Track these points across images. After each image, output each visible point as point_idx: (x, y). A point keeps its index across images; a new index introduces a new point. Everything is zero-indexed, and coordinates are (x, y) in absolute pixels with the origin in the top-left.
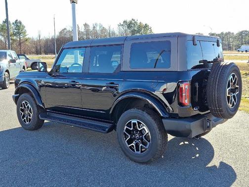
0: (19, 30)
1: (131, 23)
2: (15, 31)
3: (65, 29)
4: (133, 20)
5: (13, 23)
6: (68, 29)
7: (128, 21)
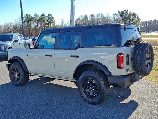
0: (50, 20)
1: (123, 13)
2: (48, 21)
3: (79, 19)
4: (124, 10)
5: (47, 16)
6: (80, 19)
7: (121, 12)
